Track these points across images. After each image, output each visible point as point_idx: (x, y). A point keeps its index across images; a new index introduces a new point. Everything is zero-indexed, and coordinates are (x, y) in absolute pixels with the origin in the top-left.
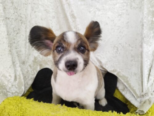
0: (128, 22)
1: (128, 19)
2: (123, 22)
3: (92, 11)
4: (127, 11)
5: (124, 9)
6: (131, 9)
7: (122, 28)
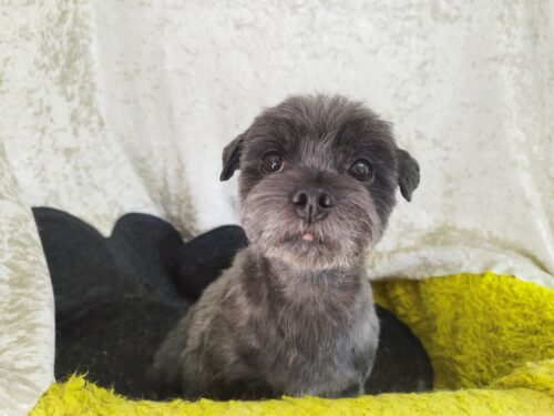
0: (425, 63)
1: (425, 53)
2: (407, 62)
3: (301, 6)
4: (420, 24)
5: (409, 18)
6: (436, 19)
7: (404, 82)
